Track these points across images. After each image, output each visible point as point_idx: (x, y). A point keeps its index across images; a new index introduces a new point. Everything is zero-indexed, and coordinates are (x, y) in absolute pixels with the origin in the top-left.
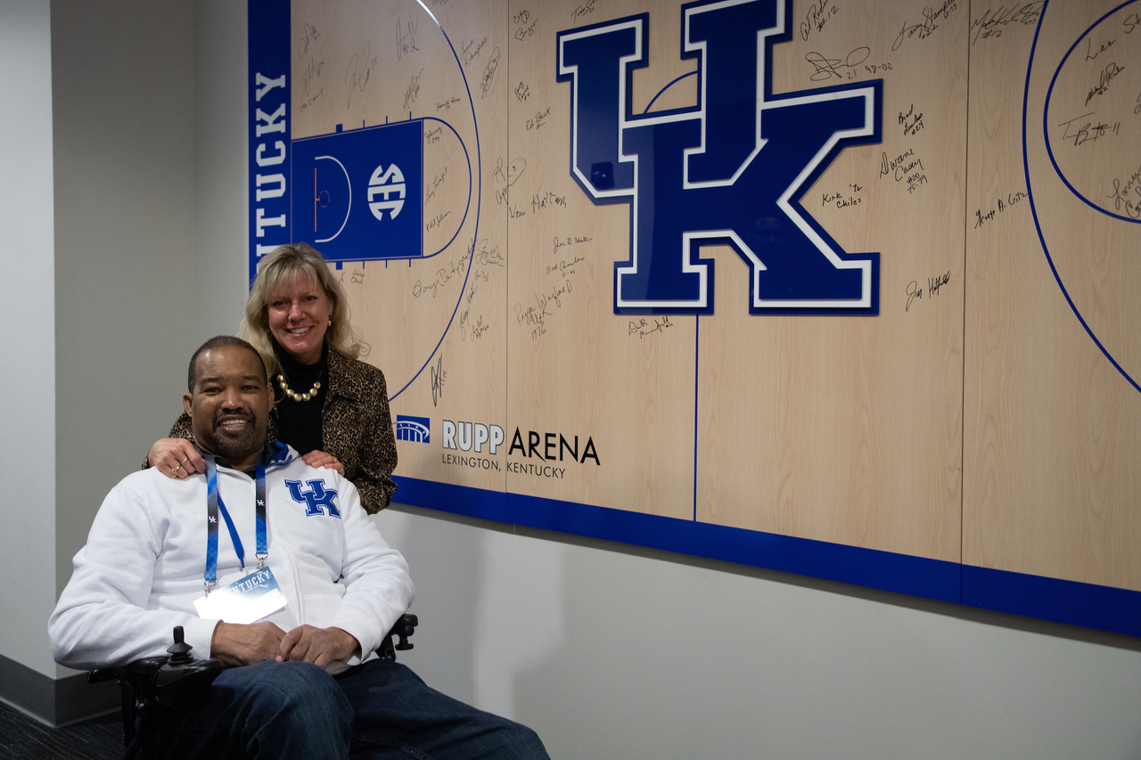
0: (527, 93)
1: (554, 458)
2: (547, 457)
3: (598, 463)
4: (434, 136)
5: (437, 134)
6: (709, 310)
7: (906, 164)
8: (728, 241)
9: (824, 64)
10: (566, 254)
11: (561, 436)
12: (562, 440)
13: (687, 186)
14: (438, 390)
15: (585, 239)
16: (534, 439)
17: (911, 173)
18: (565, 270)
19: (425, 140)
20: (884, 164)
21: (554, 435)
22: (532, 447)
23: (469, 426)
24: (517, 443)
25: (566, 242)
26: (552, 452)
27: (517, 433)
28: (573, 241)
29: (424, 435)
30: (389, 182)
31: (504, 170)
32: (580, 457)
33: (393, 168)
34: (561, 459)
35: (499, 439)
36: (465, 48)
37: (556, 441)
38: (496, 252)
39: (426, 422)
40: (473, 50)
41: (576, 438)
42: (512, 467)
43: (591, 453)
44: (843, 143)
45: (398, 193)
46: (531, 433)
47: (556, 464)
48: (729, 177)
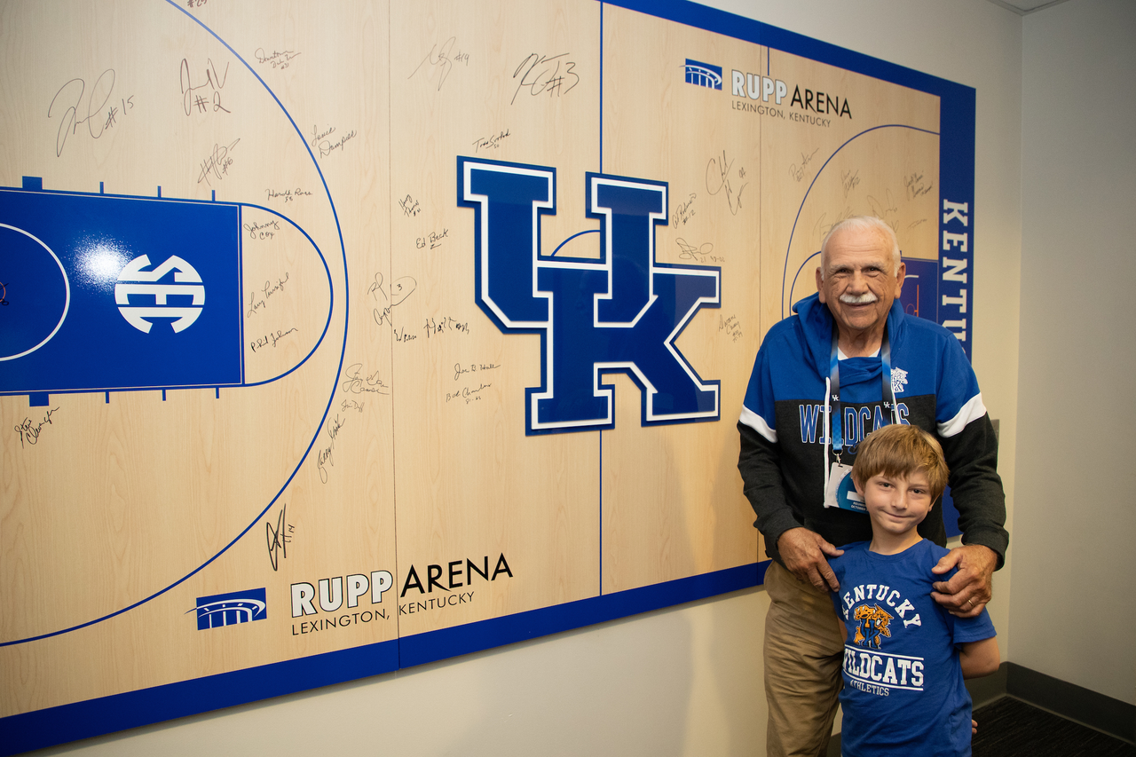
0: (416, 209)
1: (461, 585)
2: (452, 586)
3: (511, 575)
4: (264, 230)
5: (271, 229)
6: (611, 427)
7: (732, 323)
8: (628, 371)
9: (687, 248)
10: (470, 381)
11: (468, 560)
12: (470, 564)
13: (597, 324)
14: (280, 551)
15: (492, 366)
16: (435, 572)
17: (735, 330)
18: (468, 397)
19: (246, 233)
20: (721, 322)
21: (460, 562)
22: (432, 581)
23: (337, 583)
24: (413, 581)
25: (470, 369)
26: (456, 579)
27: (412, 571)
28: (478, 368)
29: (254, 612)
30: (168, 279)
31: (385, 287)
32: (490, 576)
33: (174, 261)
34: (469, 583)
35: (385, 585)
36: (319, 133)
37: (463, 568)
38: (375, 379)
39: (260, 594)
40: (334, 139)
41: (486, 558)
42: (406, 609)
43: (503, 567)
44: (703, 305)
45: (191, 297)
46: (430, 568)
47: (465, 589)
48: (630, 320)
